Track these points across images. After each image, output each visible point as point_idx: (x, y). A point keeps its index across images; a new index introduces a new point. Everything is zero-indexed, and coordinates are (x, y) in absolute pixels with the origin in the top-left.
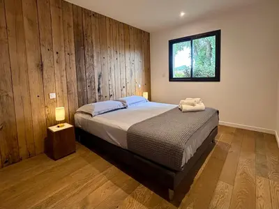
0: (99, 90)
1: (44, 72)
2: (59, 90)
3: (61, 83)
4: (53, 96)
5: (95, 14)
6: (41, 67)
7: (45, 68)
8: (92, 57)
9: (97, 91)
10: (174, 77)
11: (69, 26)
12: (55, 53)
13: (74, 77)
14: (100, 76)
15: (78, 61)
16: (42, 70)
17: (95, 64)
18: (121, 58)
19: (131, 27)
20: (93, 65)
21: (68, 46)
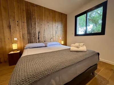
0: (38, 38)
1: (11, 29)
2: (18, 37)
3: (20, 34)
4: (15, 39)
5: (37, 6)
6: (9, 27)
7: (12, 27)
8: (35, 24)
9: (37, 39)
10: (77, 34)
11: (23, 10)
12: (16, 22)
13: (26, 32)
14: (39, 33)
15: (28, 25)
16: (10, 28)
17: (37, 27)
18: (50, 25)
19: (57, 12)
20: (35, 28)
21: (23, 19)
